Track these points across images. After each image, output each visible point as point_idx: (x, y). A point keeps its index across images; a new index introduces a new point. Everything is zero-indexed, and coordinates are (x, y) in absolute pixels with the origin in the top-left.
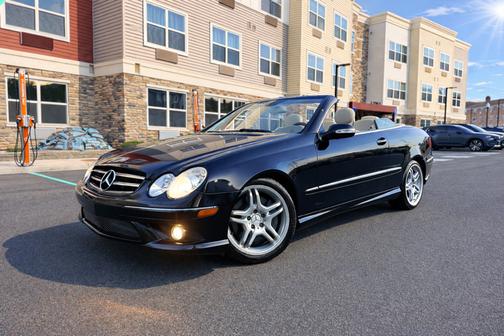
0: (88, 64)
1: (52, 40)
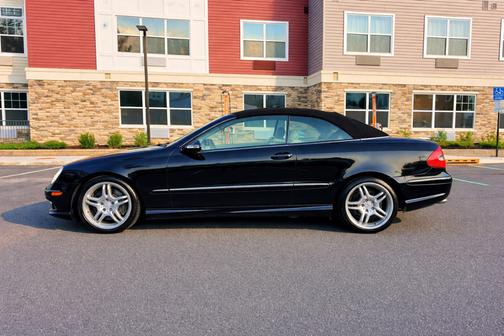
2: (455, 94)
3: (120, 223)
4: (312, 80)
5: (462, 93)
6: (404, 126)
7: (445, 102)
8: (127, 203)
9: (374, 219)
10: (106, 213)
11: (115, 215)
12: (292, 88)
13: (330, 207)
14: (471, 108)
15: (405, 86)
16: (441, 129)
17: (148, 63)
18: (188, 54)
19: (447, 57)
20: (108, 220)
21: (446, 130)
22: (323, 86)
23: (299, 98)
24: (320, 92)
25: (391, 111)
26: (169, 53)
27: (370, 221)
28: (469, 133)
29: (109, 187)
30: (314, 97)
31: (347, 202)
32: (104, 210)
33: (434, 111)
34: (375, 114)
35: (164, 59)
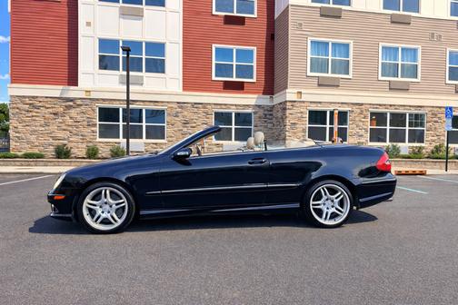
0: (268, 96)
1: (243, 82)
2: (407, 112)
3: (116, 225)
4: (277, 99)
5: (414, 111)
6: (361, 141)
7: (398, 119)
8: (124, 206)
9: (334, 216)
10: (104, 215)
11: (112, 217)
12: (259, 106)
13: (297, 205)
14: (422, 125)
15: (362, 104)
16: (395, 144)
17: (130, 82)
18: (163, 72)
19: (400, 79)
20: (106, 221)
21: (400, 144)
22: (288, 104)
23: (266, 115)
24: (285, 109)
25: (350, 127)
26: (146, 71)
27: (331, 218)
28: (420, 148)
29: (108, 192)
30: (279, 115)
31: (311, 202)
32: (103, 212)
33: (388, 127)
34: (336, 130)
35: (142, 77)
